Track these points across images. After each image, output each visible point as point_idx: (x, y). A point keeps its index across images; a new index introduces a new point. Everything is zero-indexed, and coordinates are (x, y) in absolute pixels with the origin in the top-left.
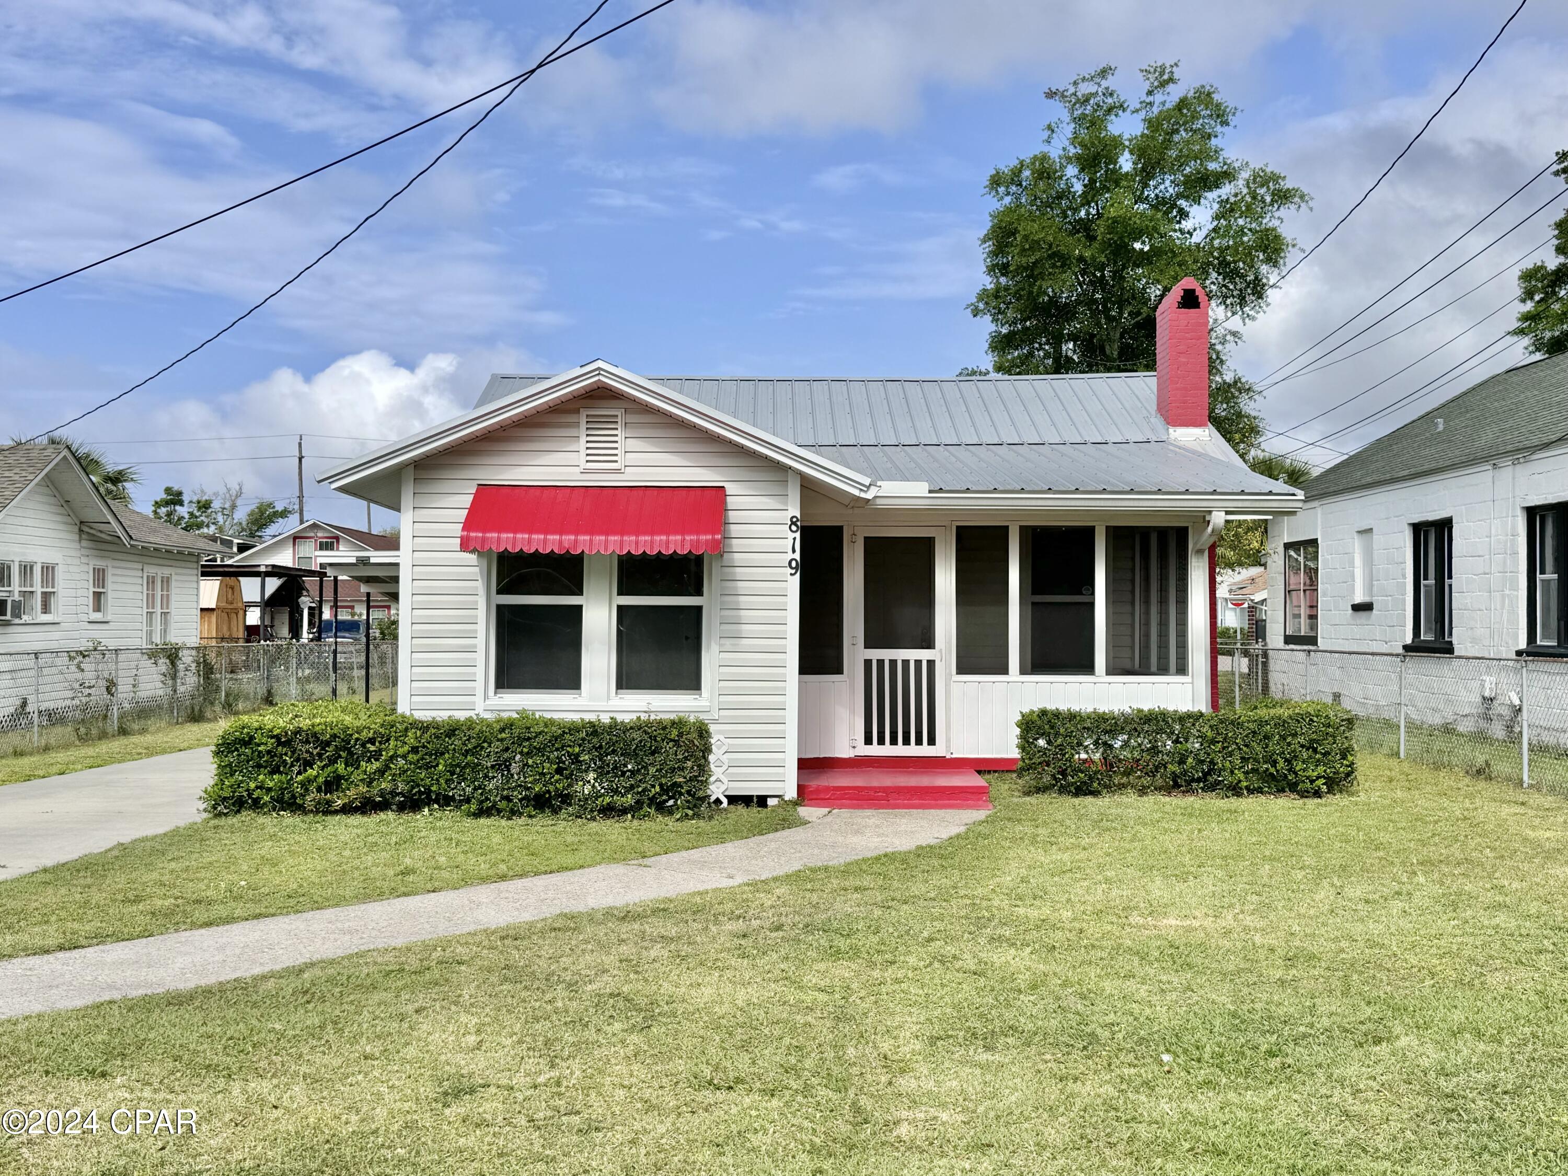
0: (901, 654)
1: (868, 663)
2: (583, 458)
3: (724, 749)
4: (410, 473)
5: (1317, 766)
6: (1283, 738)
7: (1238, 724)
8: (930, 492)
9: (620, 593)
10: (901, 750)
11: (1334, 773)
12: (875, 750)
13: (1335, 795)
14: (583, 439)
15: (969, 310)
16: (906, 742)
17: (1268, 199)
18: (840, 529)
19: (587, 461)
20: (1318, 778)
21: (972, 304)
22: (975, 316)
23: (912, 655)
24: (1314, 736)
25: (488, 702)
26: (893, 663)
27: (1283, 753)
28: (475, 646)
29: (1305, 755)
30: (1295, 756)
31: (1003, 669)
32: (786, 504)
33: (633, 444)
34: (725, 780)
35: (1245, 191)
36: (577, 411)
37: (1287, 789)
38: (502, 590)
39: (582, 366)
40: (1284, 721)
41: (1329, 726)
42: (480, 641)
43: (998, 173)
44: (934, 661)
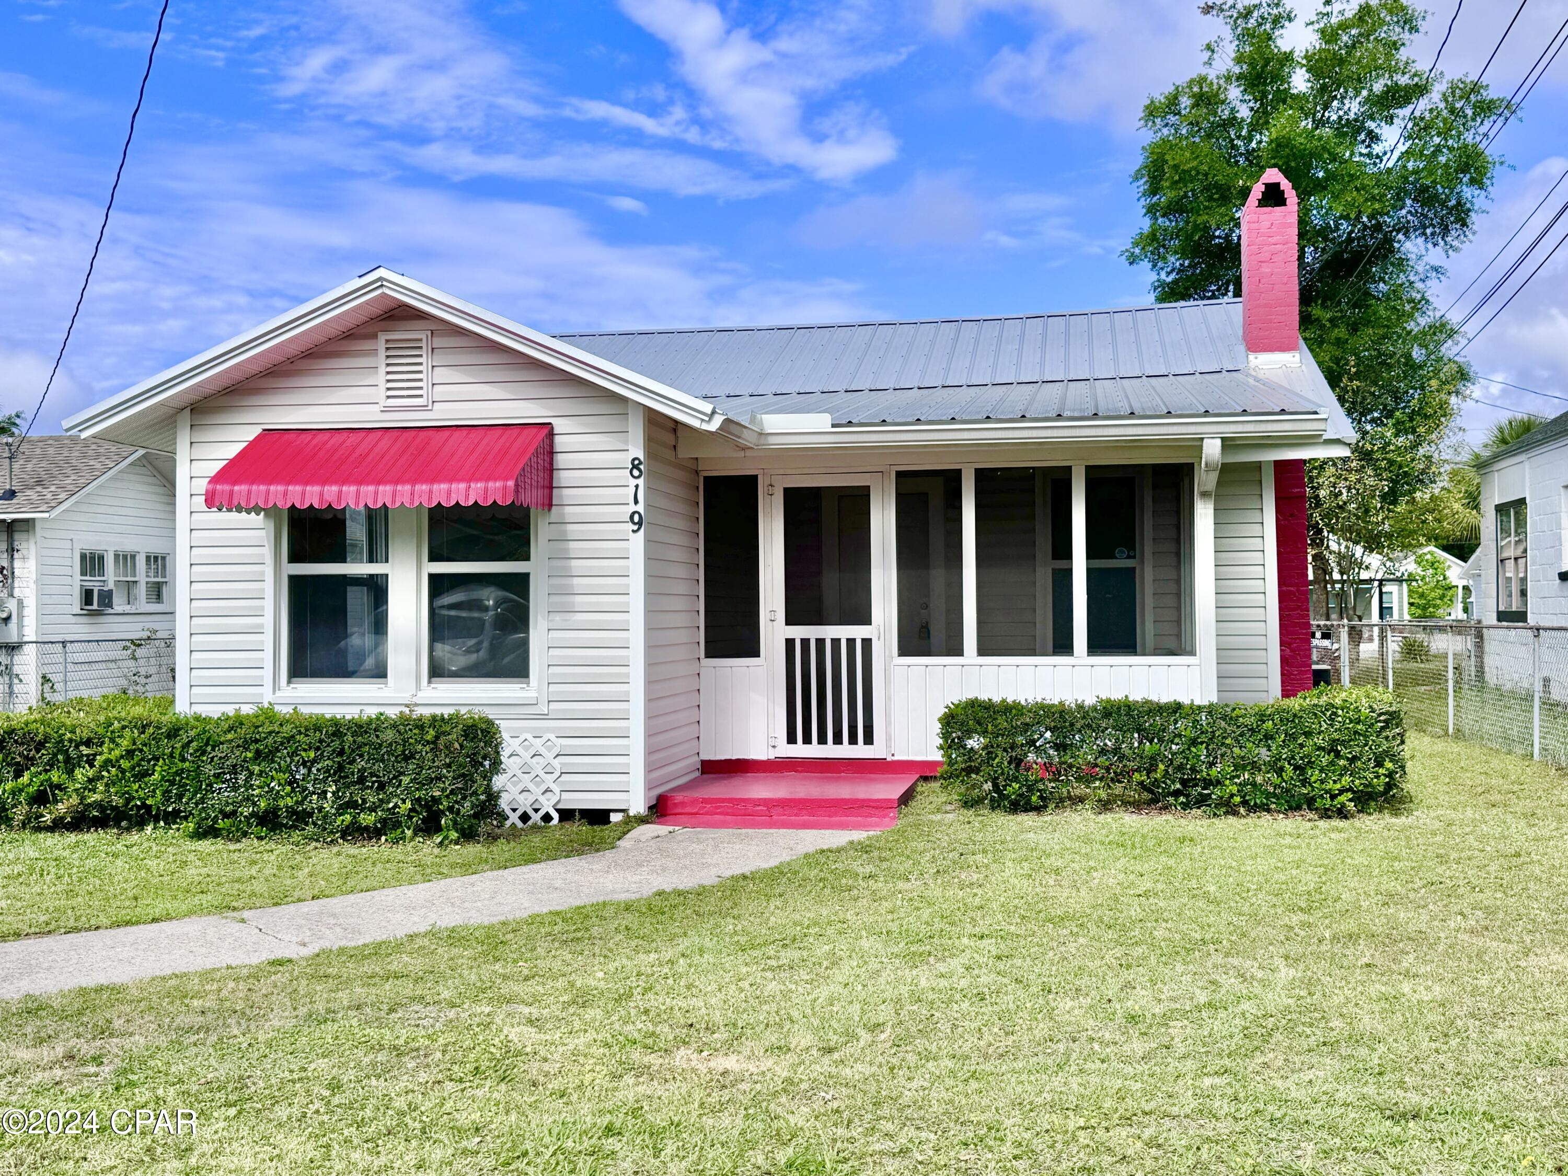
0: (830, 632)
1: (790, 643)
2: (383, 393)
3: (556, 751)
4: (185, 419)
5: (1341, 775)
6: (1293, 737)
7: (1231, 718)
8: (833, 426)
9: (433, 558)
10: (830, 751)
11: (1366, 786)
12: (800, 750)
13: (1370, 814)
14: (383, 369)
15: (1124, 257)
16: (838, 740)
17: (1469, 112)
18: (754, 478)
19: (388, 397)
20: (1341, 792)
21: (1127, 251)
22: (1131, 264)
23: (843, 632)
24: (1336, 736)
25: (278, 694)
26: (820, 642)
27: (1293, 758)
28: (262, 626)
29: (1325, 760)
30: (1309, 762)
31: (956, 650)
32: (626, 442)
33: (441, 374)
34: (556, 789)
35: (1442, 105)
36: (374, 336)
37: (1305, 806)
38: (294, 558)
39: (360, 277)
40: (1295, 715)
41: (1358, 721)
42: (268, 621)
43: (1152, 102)
44: (870, 640)
